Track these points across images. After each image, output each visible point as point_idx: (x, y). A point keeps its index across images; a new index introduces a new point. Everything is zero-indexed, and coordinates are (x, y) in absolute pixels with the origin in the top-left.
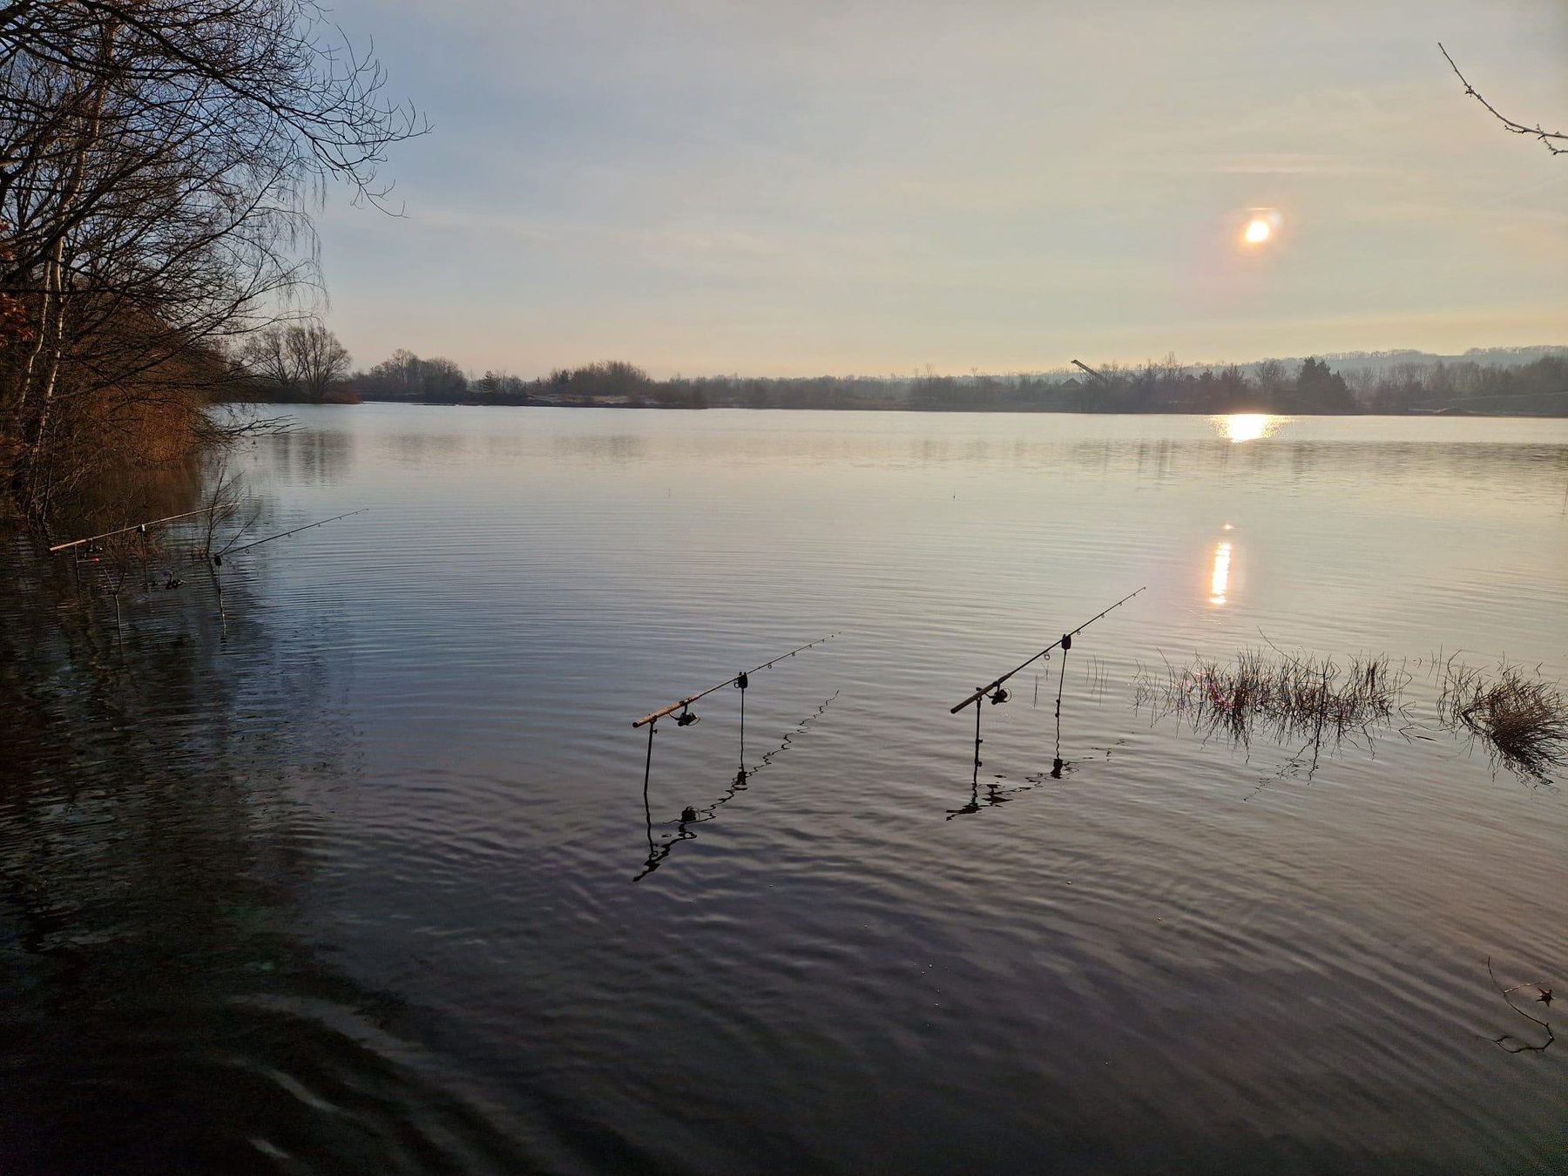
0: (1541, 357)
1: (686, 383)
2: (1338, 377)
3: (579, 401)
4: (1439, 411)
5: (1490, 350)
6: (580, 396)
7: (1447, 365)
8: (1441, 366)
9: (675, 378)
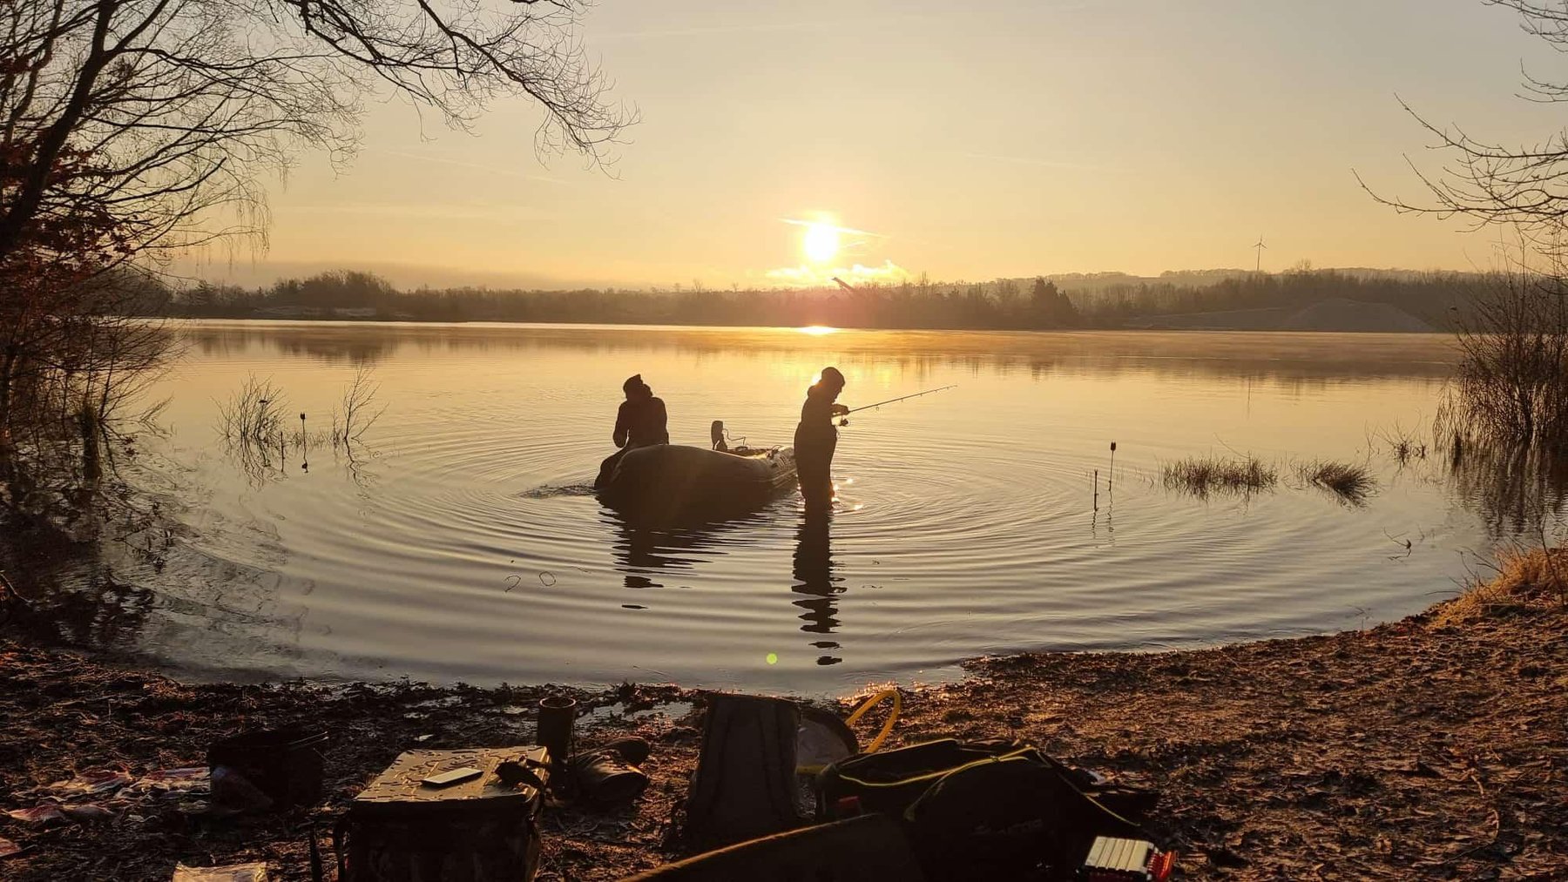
0: (1223, 279)
1: (436, 295)
2: (1064, 295)
3: (318, 314)
4: (1147, 326)
5: (1180, 272)
6: (318, 309)
7: (1149, 286)
8: (1145, 287)
9: (423, 288)
